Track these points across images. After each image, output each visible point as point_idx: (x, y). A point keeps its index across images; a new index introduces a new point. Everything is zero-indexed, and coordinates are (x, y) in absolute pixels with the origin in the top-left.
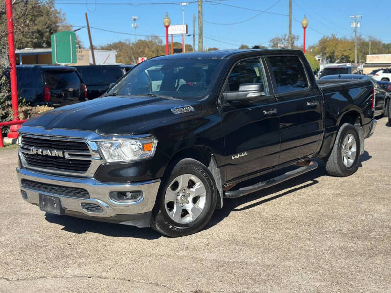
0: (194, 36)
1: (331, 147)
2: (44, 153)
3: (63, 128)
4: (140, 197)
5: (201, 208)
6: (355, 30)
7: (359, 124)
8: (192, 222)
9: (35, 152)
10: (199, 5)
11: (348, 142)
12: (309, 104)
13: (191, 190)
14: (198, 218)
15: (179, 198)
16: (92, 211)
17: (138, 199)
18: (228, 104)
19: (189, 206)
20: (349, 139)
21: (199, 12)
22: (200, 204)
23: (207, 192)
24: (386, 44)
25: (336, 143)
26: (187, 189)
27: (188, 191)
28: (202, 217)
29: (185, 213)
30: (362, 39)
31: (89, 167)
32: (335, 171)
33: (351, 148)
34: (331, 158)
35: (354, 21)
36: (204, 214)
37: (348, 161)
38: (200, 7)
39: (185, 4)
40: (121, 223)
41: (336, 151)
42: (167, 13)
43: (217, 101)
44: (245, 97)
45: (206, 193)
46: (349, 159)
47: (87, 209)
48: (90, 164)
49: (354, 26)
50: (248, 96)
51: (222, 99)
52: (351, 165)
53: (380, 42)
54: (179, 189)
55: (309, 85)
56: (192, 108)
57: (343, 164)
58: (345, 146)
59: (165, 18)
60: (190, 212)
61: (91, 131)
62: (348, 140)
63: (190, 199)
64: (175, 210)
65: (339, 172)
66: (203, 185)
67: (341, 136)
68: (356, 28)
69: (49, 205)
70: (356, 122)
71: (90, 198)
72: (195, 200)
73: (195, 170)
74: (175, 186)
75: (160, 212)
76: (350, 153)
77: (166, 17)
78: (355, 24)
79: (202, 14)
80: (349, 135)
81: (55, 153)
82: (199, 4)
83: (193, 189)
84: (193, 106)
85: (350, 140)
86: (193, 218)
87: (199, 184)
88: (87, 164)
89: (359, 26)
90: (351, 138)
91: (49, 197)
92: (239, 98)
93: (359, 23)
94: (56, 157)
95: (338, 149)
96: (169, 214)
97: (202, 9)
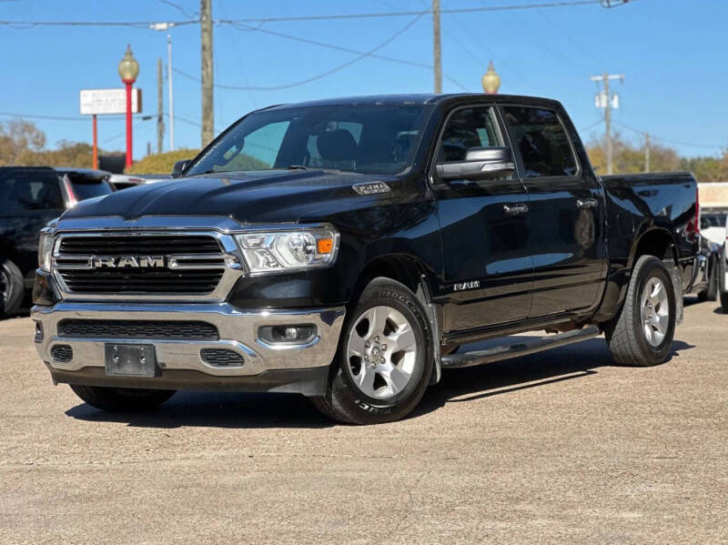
0: (160, 120)
1: (621, 298)
2: (122, 264)
3: (164, 213)
4: (313, 336)
5: (407, 374)
6: (607, 113)
7: (672, 260)
8: (392, 398)
9: (99, 264)
10: (205, 30)
11: (652, 296)
12: (581, 204)
13: (390, 338)
14: (403, 392)
15: (369, 351)
16: (220, 365)
17: (310, 339)
18: (443, 186)
19: (387, 370)
20: (653, 287)
21: (204, 48)
22: (404, 366)
23: (418, 344)
24: (689, 159)
25: (631, 293)
26: (382, 335)
27: (383, 340)
28: (409, 388)
29: (379, 382)
30: (620, 144)
31: (216, 283)
32: (630, 352)
33: (657, 309)
34: (620, 325)
35: (603, 91)
36: (414, 384)
37: (653, 335)
38: (206, 35)
39: (164, 26)
40: (271, 391)
41: (631, 309)
42: (129, 46)
43: (428, 179)
44: (478, 172)
45: (415, 345)
46: (656, 332)
47: (211, 361)
48: (220, 277)
49: (604, 104)
50: (484, 169)
51: (435, 175)
52: (659, 343)
53: (670, 153)
54: (369, 334)
55: (578, 168)
56: (387, 187)
57: (645, 339)
58: (647, 302)
59: (124, 60)
60: (388, 380)
61: (222, 217)
62: (652, 291)
63: (388, 355)
64: (363, 372)
65: (638, 353)
66: (410, 329)
67: (638, 279)
68: (608, 110)
69: (129, 361)
70: (665, 255)
71: (219, 339)
72: (396, 358)
73: (397, 299)
74: (363, 328)
75: (340, 372)
76: (658, 319)
77: (128, 57)
78: (604, 98)
79: (211, 55)
80: (653, 280)
81: (147, 262)
82: (204, 26)
83: (394, 337)
84: (388, 184)
85: (656, 291)
86: (394, 390)
87: (403, 327)
88: (214, 277)
89: (615, 103)
90: (657, 286)
91: (129, 347)
92: (467, 173)
93: (616, 98)
94: (149, 269)
95: (634, 305)
96: (355, 378)
97: (211, 40)
